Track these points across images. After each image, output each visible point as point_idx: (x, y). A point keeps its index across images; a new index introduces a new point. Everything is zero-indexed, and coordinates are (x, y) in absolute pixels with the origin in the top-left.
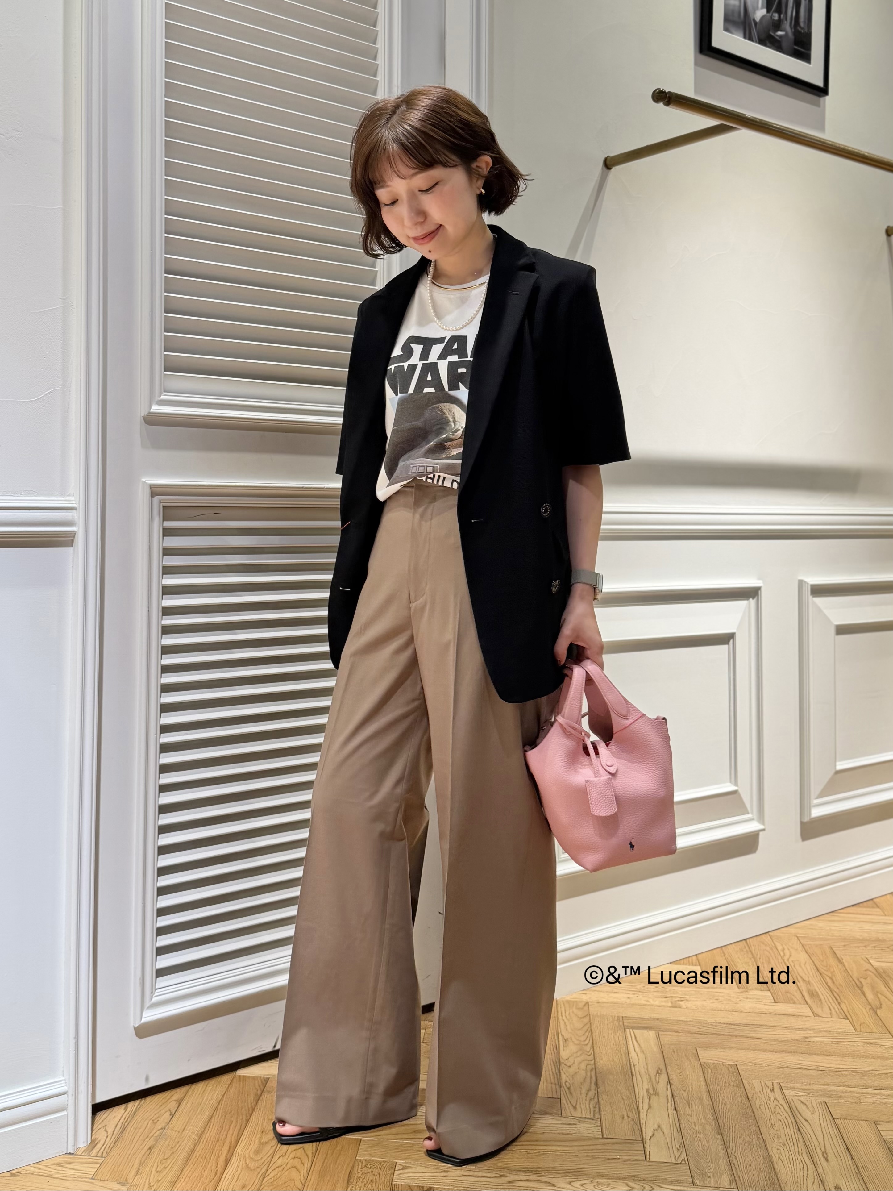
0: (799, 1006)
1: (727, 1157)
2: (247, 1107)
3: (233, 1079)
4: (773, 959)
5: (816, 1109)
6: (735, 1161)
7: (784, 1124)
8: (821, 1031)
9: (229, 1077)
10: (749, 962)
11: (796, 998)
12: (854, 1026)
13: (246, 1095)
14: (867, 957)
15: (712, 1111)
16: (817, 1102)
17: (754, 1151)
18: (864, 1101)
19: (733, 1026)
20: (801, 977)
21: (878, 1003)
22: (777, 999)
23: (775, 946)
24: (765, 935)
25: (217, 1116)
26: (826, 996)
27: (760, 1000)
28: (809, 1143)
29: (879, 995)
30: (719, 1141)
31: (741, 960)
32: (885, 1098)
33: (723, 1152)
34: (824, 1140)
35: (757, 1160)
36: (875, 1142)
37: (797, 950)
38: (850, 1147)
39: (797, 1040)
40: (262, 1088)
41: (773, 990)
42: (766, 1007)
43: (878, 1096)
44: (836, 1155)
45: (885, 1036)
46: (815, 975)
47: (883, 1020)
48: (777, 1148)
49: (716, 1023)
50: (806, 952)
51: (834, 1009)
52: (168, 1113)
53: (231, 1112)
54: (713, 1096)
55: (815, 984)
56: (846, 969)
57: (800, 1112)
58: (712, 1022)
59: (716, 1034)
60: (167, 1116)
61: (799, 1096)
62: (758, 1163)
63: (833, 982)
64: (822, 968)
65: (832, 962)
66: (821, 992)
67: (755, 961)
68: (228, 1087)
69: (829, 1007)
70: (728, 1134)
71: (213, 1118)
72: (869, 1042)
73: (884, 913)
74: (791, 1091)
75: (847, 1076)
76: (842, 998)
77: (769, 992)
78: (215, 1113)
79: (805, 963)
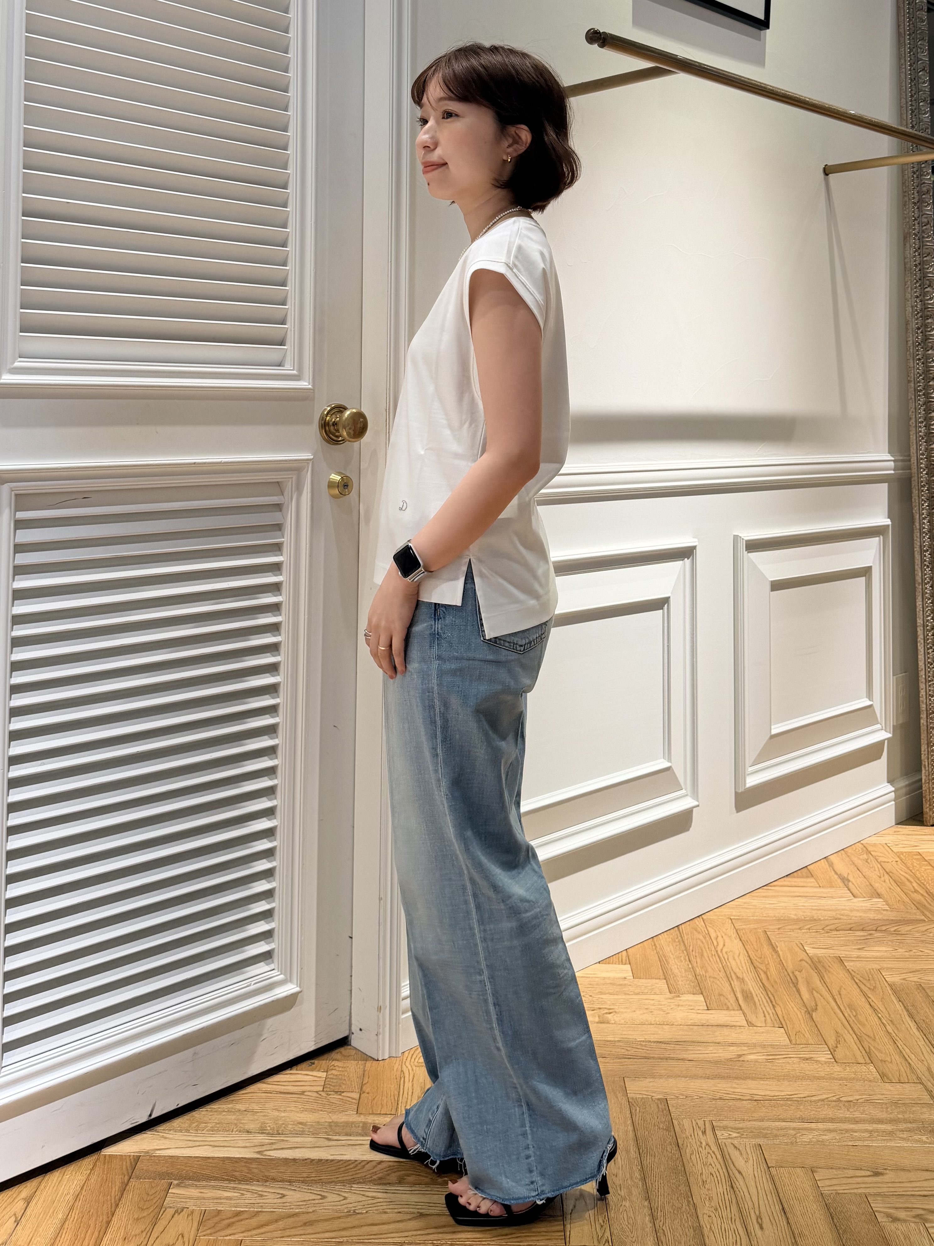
0: (732, 1012)
1: (654, 1232)
2: (109, 1203)
3: (96, 1161)
4: (706, 950)
5: (750, 1156)
6: (663, 1239)
7: (716, 1179)
8: (755, 1045)
9: (92, 1159)
10: (681, 957)
11: (729, 1002)
12: (789, 1036)
13: (110, 1185)
14: (802, 942)
15: (639, 1167)
16: (751, 1145)
17: (684, 1222)
18: (800, 1140)
19: (663, 1045)
20: (735, 973)
21: (813, 1004)
22: (710, 1004)
23: (708, 933)
24: (698, 918)
25: (72, 1219)
26: (761, 997)
27: (692, 1008)
28: (743, 1205)
29: (814, 992)
30: (646, 1211)
31: (672, 954)
32: (822, 1133)
33: (649, 1225)
34: (758, 1199)
35: (686, 1235)
36: (811, 1198)
37: (730, 937)
38: (786, 1206)
39: (730, 1060)
40: (130, 1172)
41: (706, 992)
42: (699, 1016)
43: (814, 1132)
44: (772, 1219)
45: (821, 1048)
46: (749, 969)
47: (818, 1026)
48: (708, 1215)
49: (646, 1042)
50: (741, 940)
51: (769, 1014)
52: (13, 1219)
53: (90, 1211)
54: (641, 1144)
55: (749, 982)
56: (781, 960)
57: (734, 1161)
58: (641, 1041)
59: (646, 1058)
60: (11, 1223)
61: (732, 1138)
62: (688, 1238)
63: (768, 979)
64: (756, 960)
65: (767, 951)
66: (755, 992)
67: (687, 954)
68: (90, 1173)
69: (764, 1012)
70: (657, 1199)
71: (67, 1223)
72: (805, 1057)
73: (818, 884)
74: (723, 1132)
75: (782, 1105)
76: (776, 999)
77: (701, 995)
78: (70, 1215)
79: (739, 955)
